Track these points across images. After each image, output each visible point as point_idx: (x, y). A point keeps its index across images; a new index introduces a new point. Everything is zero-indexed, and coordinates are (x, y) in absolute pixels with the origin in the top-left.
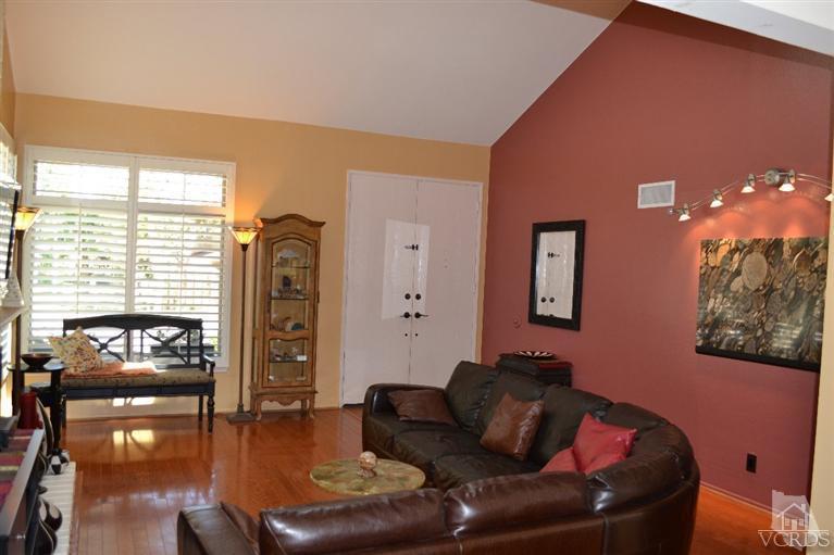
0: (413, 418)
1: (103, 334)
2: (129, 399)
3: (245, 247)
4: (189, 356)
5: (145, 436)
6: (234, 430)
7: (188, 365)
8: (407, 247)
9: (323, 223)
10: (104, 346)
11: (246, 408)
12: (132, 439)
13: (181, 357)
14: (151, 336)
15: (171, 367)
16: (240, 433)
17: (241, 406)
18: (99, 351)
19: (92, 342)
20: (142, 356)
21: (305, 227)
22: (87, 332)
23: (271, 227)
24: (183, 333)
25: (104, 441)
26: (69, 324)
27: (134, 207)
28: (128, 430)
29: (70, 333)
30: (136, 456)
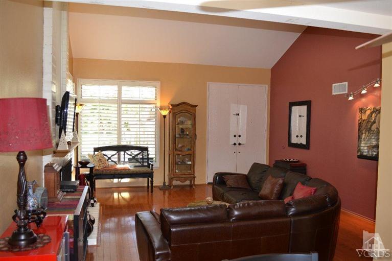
0: (232, 186)
1: (109, 153)
2: (120, 179)
3: (165, 117)
4: (143, 162)
5: (126, 195)
6: (162, 192)
7: (143, 166)
8: (234, 115)
9: (196, 106)
10: (109, 158)
11: (167, 184)
12: (123, 197)
13: (140, 163)
14: (128, 154)
15: (135, 166)
16: (164, 194)
17: (164, 183)
18: (108, 160)
19: (105, 157)
20: (124, 162)
21: (189, 107)
22: (103, 152)
23: (175, 108)
24: (140, 153)
25: (110, 198)
26: (96, 150)
27: (120, 102)
28: (119, 192)
29: (96, 153)
30: (123, 202)
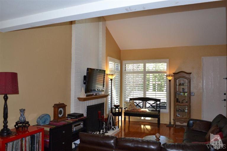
1: (137, 102)
2: (145, 118)
3: (170, 81)
4: (157, 108)
5: (148, 127)
6: (168, 128)
7: (156, 110)
10: (138, 105)
11: (172, 123)
12: (146, 128)
13: (155, 108)
14: (148, 103)
15: (152, 110)
16: (170, 129)
17: (170, 122)
18: (136, 106)
19: (135, 104)
20: (147, 108)
22: (135, 101)
24: (155, 102)
25: (139, 127)
26: (131, 99)
27: (145, 72)
28: (144, 125)
29: (131, 101)
30: (146, 131)
